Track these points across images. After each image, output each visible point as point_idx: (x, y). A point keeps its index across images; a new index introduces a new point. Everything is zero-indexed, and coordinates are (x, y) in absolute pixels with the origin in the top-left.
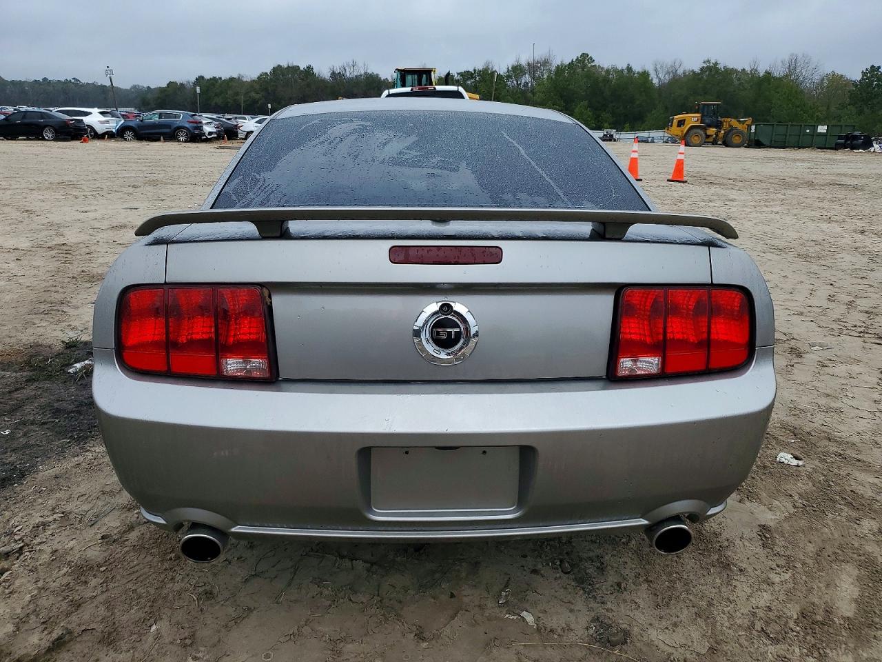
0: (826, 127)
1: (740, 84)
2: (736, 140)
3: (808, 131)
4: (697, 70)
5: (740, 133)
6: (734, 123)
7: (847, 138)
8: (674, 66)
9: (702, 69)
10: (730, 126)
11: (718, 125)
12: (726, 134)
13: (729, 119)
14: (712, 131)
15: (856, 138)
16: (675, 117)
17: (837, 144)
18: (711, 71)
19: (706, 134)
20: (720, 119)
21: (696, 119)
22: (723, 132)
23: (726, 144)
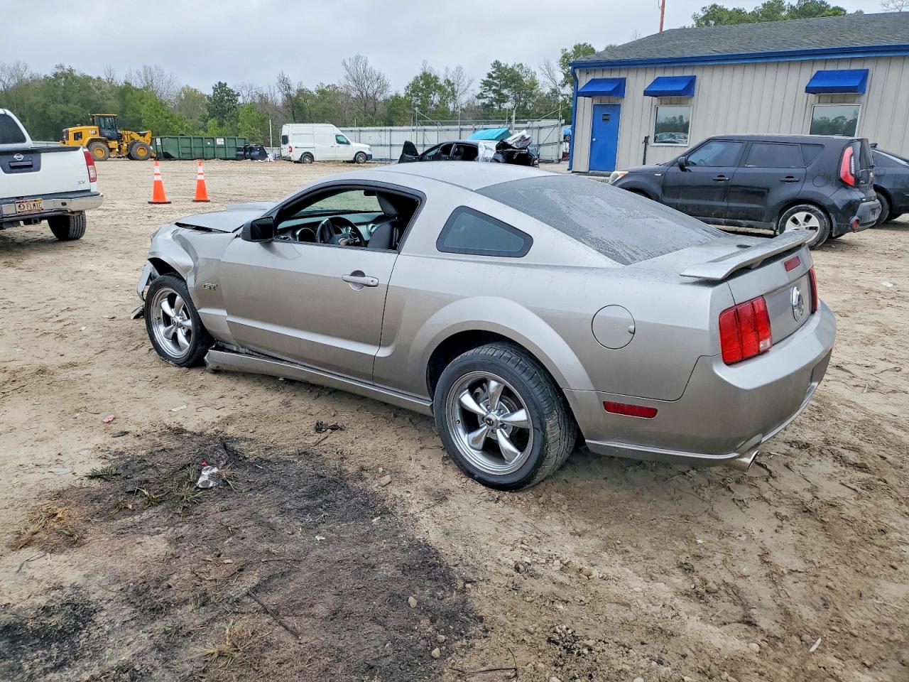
0: (223, 140)
1: (102, 93)
2: (142, 153)
3: (209, 143)
4: (50, 75)
5: (144, 146)
6: (135, 136)
7: (245, 149)
8: (17, 68)
9: (56, 75)
10: (132, 139)
11: (119, 138)
12: (130, 147)
13: (129, 132)
14: (114, 144)
15: (251, 149)
16: (70, 129)
17: (237, 155)
18: (67, 78)
19: (108, 147)
20: (119, 132)
21: (93, 132)
22: (125, 145)
23: (130, 157)
